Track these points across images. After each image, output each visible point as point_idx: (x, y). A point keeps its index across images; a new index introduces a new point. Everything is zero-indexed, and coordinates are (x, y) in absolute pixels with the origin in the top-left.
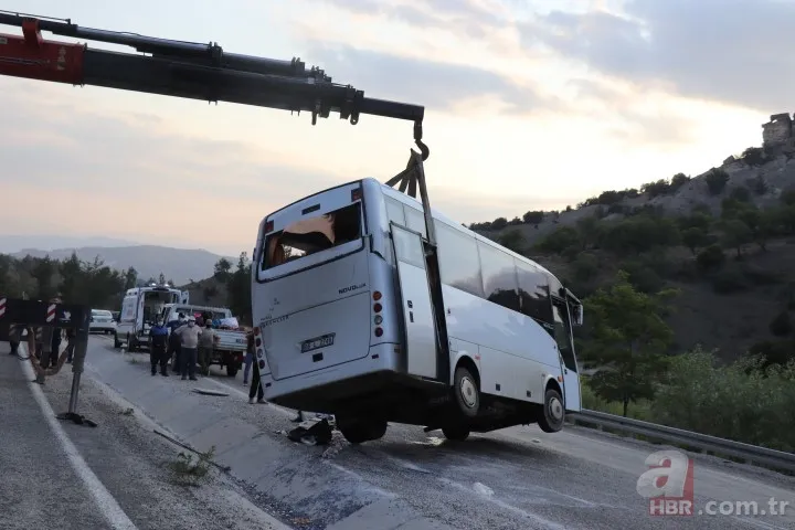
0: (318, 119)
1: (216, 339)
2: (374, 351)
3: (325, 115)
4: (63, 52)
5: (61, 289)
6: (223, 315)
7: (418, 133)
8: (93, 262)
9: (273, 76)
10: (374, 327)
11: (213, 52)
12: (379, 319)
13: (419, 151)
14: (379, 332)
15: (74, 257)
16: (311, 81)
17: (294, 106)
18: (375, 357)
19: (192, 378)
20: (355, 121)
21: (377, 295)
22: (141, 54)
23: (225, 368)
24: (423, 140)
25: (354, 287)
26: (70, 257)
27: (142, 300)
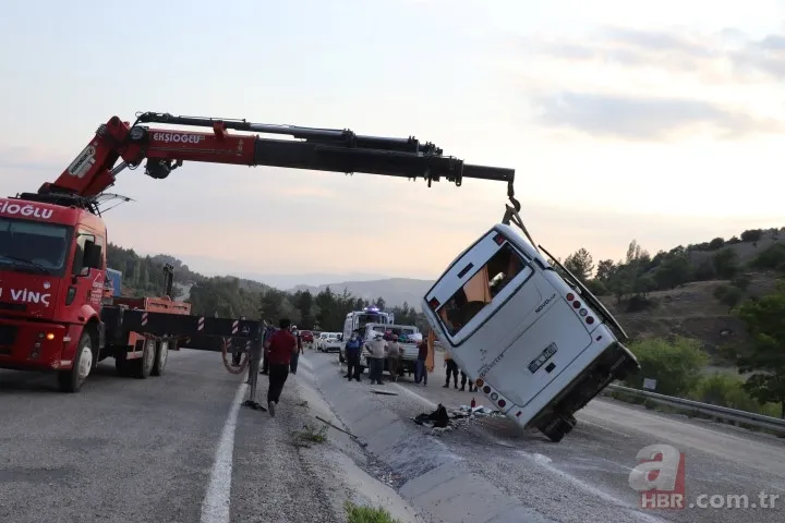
0: (432, 182)
1: (401, 350)
2: (595, 336)
3: (437, 179)
4: (241, 142)
5: (319, 318)
6: (412, 332)
7: (511, 193)
8: (342, 293)
9: (391, 152)
10: (584, 319)
11: (347, 136)
12: (583, 312)
13: (512, 206)
14: (590, 320)
15: (328, 289)
16: (420, 154)
17: (411, 174)
18: (599, 338)
19: (380, 383)
20: (459, 182)
21: (570, 297)
22: (299, 140)
23: (413, 375)
24: (515, 197)
25: (547, 302)
26: (324, 291)
27: (357, 322)
